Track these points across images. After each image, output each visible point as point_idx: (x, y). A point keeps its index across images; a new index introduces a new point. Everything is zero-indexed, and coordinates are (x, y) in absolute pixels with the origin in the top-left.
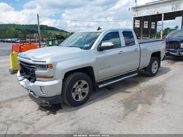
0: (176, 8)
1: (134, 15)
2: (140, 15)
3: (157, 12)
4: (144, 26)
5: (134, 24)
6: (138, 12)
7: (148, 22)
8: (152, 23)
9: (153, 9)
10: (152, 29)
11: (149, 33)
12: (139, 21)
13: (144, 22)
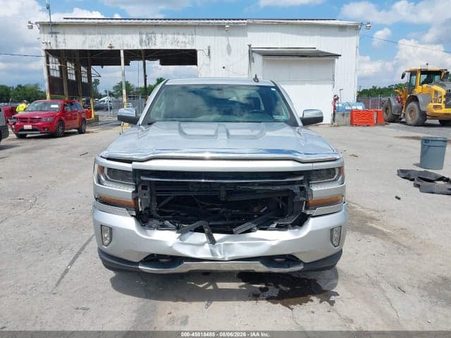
0: (149, 43)
1: (46, 43)
2: (63, 45)
4: (69, 75)
5: (48, 67)
6: (56, 37)
7: (75, 66)
8: (82, 67)
9: (97, 35)
10: (84, 83)
11: (80, 94)
12: (57, 60)
13: (66, 65)
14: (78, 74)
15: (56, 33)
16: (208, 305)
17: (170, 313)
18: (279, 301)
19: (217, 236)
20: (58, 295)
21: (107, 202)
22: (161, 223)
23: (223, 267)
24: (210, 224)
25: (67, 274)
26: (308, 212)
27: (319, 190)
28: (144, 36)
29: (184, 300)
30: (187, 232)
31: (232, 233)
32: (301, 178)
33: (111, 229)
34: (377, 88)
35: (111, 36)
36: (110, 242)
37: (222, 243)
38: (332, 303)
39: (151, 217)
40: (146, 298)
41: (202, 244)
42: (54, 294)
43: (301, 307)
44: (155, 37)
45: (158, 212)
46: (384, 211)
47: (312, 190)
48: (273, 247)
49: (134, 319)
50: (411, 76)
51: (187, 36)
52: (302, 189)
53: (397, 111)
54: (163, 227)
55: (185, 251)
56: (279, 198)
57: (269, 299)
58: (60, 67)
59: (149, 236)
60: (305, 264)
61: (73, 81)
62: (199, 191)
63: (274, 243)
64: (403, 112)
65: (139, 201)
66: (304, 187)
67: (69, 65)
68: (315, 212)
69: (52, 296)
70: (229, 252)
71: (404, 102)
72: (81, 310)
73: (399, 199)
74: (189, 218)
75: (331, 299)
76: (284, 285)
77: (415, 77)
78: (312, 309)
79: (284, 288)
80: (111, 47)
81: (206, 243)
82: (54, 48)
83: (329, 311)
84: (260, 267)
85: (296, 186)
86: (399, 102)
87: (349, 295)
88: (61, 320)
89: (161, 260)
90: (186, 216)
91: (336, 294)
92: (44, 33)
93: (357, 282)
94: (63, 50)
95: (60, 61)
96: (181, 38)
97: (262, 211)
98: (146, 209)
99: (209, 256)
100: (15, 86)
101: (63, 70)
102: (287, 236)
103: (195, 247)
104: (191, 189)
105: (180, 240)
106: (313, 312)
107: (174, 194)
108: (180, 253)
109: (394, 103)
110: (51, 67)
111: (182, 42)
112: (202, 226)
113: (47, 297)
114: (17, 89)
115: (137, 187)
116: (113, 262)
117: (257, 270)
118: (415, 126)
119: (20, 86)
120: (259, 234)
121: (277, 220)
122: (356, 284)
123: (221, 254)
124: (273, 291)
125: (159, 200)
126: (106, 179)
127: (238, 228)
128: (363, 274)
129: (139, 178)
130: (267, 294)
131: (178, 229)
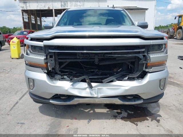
0: (65, 6)
1: (22, 7)
2: (29, 7)
3: (48, 7)
4: (32, 21)
5: (23, 17)
6: (26, 4)
7: (35, 17)
8: (37, 18)
9: (43, 3)
10: (39, 25)
11: (37, 29)
12: (27, 14)
13: (31, 16)
14: (36, 20)
15: (26, 3)
16: (89, 122)
17: (68, 126)
18: (128, 120)
19: (93, 84)
20: (10, 116)
21: (32, 65)
22: (62, 77)
23: (97, 101)
24: (90, 77)
25: (17, 104)
26: (147, 70)
27: (154, 57)
28: (63, 3)
29: (76, 119)
30: (76, 82)
31: (102, 82)
32: (143, 50)
33: (33, 80)
34: (162, 26)
35: (49, 3)
36: (34, 87)
37: (96, 88)
38: (158, 121)
39: (56, 73)
40: (56, 117)
41: (85, 89)
42: (8, 115)
43: (141, 123)
44: (67, 3)
45: (60, 71)
46: (176, 74)
47: (150, 57)
48: (127, 90)
49: (48, 129)
50: (179, 18)
51: (81, 3)
52: (144, 56)
53: (172, 33)
54: (63, 79)
55: (75, 92)
56: (129, 62)
57: (123, 118)
58: (28, 17)
59: (54, 84)
60: (144, 99)
61: (34, 23)
62: (82, 59)
63: (127, 88)
64: (175, 34)
65: (49, 64)
66: (145, 55)
67: (32, 16)
68: (151, 70)
69: (7, 116)
70: (100, 93)
71: (176, 29)
72: (20, 124)
73: (182, 68)
74: (78, 74)
75: (157, 119)
76: (130, 111)
77: (181, 18)
78: (147, 125)
79: (130, 112)
80: (49, 8)
81: (87, 88)
82: (25, 9)
83: (158, 126)
84: (118, 102)
85: (141, 55)
86: (173, 30)
87: (167, 116)
88: (8, 130)
89: (61, 97)
90: (76, 73)
91: (160, 116)
92: (21, 3)
93: (170, 109)
94: (29, 10)
95: (28, 15)
96: (79, 3)
97: (119, 71)
98: (53, 69)
99: (90, 95)
100: (13, 28)
101: (29, 19)
102: (134, 84)
103: (81, 90)
104: (78, 57)
105: (72, 86)
106: (148, 126)
107: (68, 61)
108: (72, 94)
109: (171, 30)
110: (24, 17)
111: (79, 5)
112: (85, 79)
113: (4, 117)
114: (13, 29)
115: (47, 56)
116: (37, 98)
117: (116, 103)
118: (181, 39)
119: (14, 28)
120: (117, 83)
121: (128, 75)
122: (170, 110)
123: (95, 94)
124: (124, 114)
125: (60, 64)
126: (30, 52)
127: (106, 80)
128: (172, 105)
129: (48, 51)
130: (121, 116)
131: (71, 80)
